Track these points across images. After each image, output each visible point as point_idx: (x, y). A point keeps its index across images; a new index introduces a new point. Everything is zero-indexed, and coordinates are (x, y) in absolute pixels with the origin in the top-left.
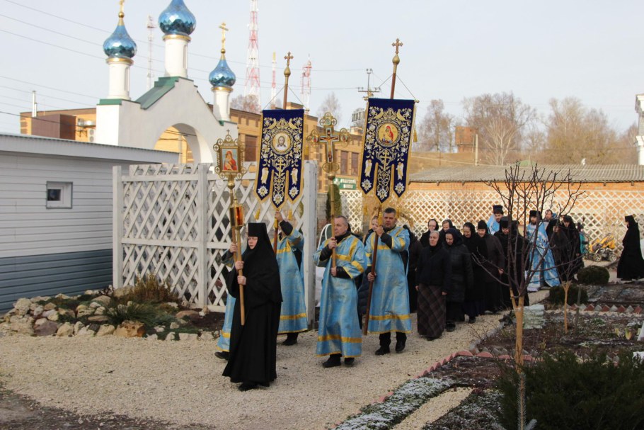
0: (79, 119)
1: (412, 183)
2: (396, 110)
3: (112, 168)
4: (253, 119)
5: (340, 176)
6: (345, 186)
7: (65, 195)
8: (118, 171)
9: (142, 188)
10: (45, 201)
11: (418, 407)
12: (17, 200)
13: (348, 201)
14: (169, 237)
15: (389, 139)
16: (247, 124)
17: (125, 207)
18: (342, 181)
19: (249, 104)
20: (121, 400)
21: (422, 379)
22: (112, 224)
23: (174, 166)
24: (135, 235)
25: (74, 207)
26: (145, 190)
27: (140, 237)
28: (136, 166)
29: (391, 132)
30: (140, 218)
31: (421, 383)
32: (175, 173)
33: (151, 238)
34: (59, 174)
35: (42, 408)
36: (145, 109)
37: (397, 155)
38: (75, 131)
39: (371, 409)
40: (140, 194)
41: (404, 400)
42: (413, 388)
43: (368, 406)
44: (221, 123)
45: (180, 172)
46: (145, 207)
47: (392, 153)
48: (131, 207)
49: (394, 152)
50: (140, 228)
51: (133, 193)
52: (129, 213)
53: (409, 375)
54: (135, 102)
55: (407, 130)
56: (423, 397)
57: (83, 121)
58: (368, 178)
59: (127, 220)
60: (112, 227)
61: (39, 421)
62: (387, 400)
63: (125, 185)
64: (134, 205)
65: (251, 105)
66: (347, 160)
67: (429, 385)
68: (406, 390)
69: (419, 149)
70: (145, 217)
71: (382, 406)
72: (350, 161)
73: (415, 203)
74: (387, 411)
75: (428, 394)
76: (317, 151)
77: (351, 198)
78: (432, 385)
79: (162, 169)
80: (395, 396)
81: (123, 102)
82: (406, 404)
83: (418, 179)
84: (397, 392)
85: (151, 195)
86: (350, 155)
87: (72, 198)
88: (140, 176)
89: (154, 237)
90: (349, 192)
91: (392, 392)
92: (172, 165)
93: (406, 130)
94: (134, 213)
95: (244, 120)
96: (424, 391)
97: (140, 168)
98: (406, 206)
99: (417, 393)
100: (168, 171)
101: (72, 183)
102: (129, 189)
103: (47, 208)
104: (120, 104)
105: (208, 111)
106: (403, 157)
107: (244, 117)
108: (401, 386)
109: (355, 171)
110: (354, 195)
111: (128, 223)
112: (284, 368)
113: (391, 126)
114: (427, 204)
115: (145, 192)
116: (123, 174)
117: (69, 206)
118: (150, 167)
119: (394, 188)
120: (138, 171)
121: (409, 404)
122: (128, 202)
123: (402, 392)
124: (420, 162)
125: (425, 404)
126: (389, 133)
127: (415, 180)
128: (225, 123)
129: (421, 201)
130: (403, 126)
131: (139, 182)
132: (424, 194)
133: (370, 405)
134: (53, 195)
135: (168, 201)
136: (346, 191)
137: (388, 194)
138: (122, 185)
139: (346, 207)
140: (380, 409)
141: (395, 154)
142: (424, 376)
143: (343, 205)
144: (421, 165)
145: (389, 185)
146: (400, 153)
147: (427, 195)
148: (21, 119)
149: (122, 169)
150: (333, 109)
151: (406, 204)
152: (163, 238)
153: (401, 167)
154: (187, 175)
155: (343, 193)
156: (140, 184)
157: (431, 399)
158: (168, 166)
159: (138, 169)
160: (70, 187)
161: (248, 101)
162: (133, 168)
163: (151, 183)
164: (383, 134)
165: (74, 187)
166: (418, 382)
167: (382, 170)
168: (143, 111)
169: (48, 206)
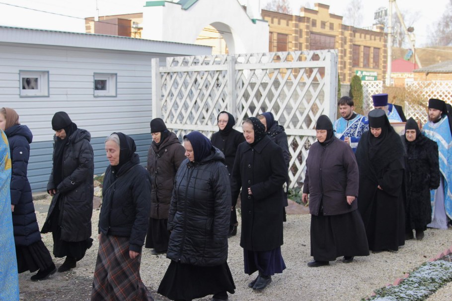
0: (134, 22)
1: (430, 75)
3: (151, 61)
4: (284, 19)
5: (362, 69)
6: (367, 78)
7: (110, 85)
8: (156, 63)
9: (178, 78)
10: (92, 90)
11: (434, 291)
12: (68, 89)
13: (370, 91)
14: (202, 122)
16: (279, 23)
17: (163, 96)
18: (364, 73)
19: (282, 6)
20: (149, 272)
21: (439, 262)
22: (151, 111)
23: (206, 57)
24: (172, 121)
25: (118, 96)
26: (181, 80)
27: (176, 123)
28: (172, 58)
30: (176, 104)
31: (437, 267)
32: (207, 64)
33: (186, 123)
34: (104, 67)
35: (77, 278)
36: (185, 9)
38: (130, 33)
39: (385, 292)
40: (176, 83)
41: (420, 284)
42: (430, 271)
43: (382, 289)
44: (254, 21)
45: (211, 63)
46: (180, 94)
48: (168, 96)
50: (176, 115)
51: (170, 83)
52: (166, 101)
53: (425, 257)
54: (177, 3)
56: (440, 281)
57: (137, 24)
59: (165, 106)
60: (151, 113)
61: (71, 290)
62: (402, 282)
63: (162, 76)
64: (171, 94)
65: (283, 7)
66: (369, 55)
67: (446, 269)
68: (422, 273)
69: (436, 44)
70: (181, 104)
71: (397, 290)
72: (372, 55)
73: (432, 93)
74: (402, 295)
75: (444, 278)
76: (342, 46)
77: (372, 89)
78: (448, 269)
79: (195, 61)
80: (411, 279)
81: (166, 3)
82: (422, 287)
83: (435, 70)
84: (413, 275)
85: (185, 84)
86: (372, 50)
87: (116, 88)
88: (176, 67)
89: (188, 122)
90: (370, 83)
91: (407, 275)
92: (204, 56)
94: (171, 101)
95: (276, 20)
96: (440, 275)
97: (176, 60)
98: (424, 95)
99: (433, 277)
100: (201, 62)
101: (116, 74)
102: (166, 79)
103: (95, 97)
104: (164, 6)
105: (242, 10)
107: (276, 17)
108: (417, 269)
109: (376, 65)
110: (375, 85)
111: (166, 110)
112: (303, 245)
114: (444, 93)
115: (181, 82)
116: (160, 66)
117: (114, 95)
118: (184, 59)
120: (175, 63)
121: (424, 288)
122: (166, 90)
123: (418, 275)
124: (438, 55)
125: (442, 289)
127: (433, 71)
128: (257, 22)
129: (438, 90)
131: (175, 72)
132: (441, 84)
133: (385, 288)
134: (100, 85)
135: (201, 90)
136: (367, 82)
138: (159, 76)
139: (367, 97)
140: (395, 293)
142: (440, 259)
143: (364, 95)
144: (439, 58)
147: (444, 85)
148: (86, 23)
149: (160, 61)
150: (357, 9)
151: (423, 93)
152: (196, 124)
154: (218, 66)
155: (365, 83)
156: (175, 75)
157: (448, 284)
158: (201, 58)
159: (174, 61)
160: (115, 78)
161: (281, 4)
162: (169, 60)
163: (186, 74)
165: (118, 78)
166: (435, 265)
168: (184, 11)
169: (96, 95)
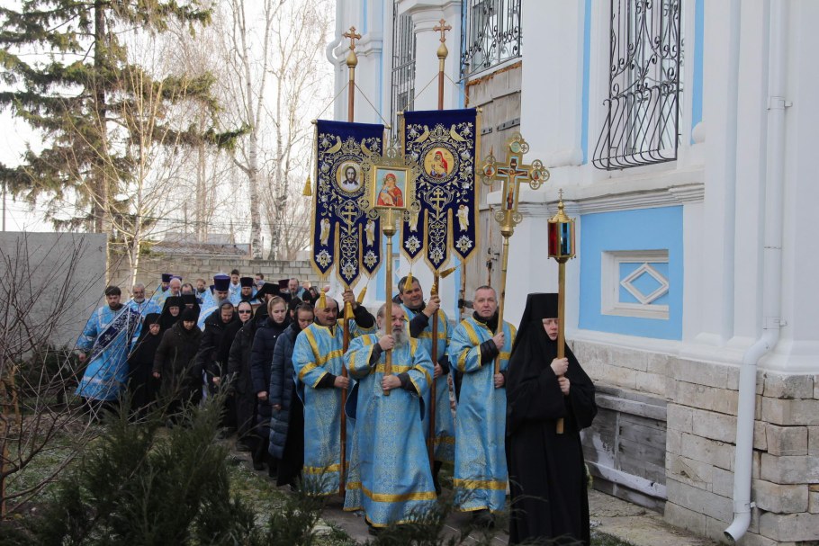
2: (448, 127)
15: (442, 171)
29: (443, 161)
37: (455, 194)
47: (447, 192)
49: (451, 190)
55: (468, 156)
58: (414, 233)
93: (466, 155)
106: (466, 197)
113: (443, 151)
119: (455, 244)
126: (439, 162)
130: (461, 149)
137: (445, 255)
141: (453, 193)
145: (445, 241)
146: (461, 191)
153: (463, 213)
164: (431, 164)
167: (434, 219)
